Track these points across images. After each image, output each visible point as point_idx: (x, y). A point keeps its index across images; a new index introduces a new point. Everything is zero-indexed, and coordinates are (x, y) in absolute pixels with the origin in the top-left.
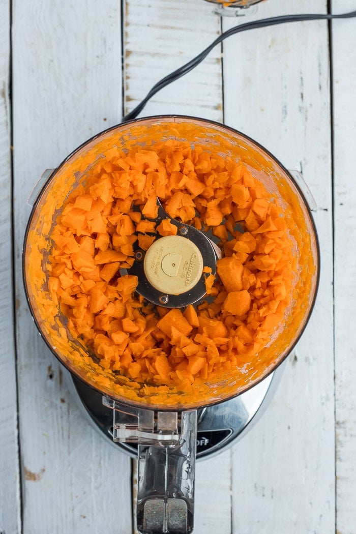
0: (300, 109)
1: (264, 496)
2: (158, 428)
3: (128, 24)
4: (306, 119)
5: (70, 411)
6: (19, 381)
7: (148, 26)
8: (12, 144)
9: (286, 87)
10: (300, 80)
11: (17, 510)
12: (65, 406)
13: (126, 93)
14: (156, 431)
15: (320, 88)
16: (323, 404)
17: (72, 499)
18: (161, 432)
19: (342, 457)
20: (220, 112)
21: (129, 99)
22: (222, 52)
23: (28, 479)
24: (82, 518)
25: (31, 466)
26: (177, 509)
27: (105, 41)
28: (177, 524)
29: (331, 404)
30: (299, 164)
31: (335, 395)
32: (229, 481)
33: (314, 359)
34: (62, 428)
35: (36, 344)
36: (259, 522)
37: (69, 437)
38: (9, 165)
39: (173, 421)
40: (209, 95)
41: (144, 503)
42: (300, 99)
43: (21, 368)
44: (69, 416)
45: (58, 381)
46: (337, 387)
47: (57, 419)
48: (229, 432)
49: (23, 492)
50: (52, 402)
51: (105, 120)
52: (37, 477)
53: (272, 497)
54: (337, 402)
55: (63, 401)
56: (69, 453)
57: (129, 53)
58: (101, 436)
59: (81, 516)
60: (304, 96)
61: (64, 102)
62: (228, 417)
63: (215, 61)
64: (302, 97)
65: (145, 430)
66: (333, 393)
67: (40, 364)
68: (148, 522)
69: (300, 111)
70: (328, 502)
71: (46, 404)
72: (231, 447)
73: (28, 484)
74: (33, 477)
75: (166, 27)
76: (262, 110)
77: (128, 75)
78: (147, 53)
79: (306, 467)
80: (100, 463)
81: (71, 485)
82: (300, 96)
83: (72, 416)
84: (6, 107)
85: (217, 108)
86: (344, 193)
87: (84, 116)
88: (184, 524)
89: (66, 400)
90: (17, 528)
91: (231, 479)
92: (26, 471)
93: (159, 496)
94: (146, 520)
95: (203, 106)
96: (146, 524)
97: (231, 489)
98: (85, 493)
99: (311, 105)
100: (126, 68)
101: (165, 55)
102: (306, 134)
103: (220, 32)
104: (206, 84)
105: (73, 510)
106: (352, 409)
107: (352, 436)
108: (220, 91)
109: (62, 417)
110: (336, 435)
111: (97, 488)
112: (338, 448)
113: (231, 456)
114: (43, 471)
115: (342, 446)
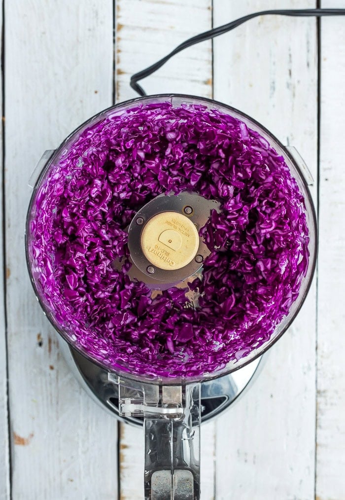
0: (288, 85)
1: (246, 461)
2: (163, 402)
4: (294, 95)
5: (59, 378)
6: (9, 348)
8: (4, 115)
9: (274, 63)
10: (288, 56)
11: (6, 474)
12: (53, 373)
13: (117, 67)
15: (308, 65)
16: (305, 373)
17: (60, 463)
18: (166, 405)
19: (322, 425)
20: (209, 87)
21: (120, 73)
22: (212, 26)
23: (17, 444)
24: (70, 481)
25: (20, 430)
26: (183, 480)
27: (97, 14)
28: (183, 495)
29: (312, 373)
30: (286, 139)
31: (316, 365)
32: (213, 447)
33: (297, 330)
34: (51, 395)
35: (26, 312)
36: (241, 486)
37: (57, 403)
39: (178, 395)
40: (199, 70)
41: (152, 475)
42: (288, 76)
43: (11, 336)
44: (57, 383)
45: (48, 348)
46: (319, 358)
47: (46, 385)
48: (225, 398)
49: (12, 456)
50: (41, 369)
51: (96, 92)
52: (25, 441)
54: (319, 372)
55: (52, 368)
56: (58, 419)
57: (120, 27)
59: (69, 479)
60: (292, 72)
61: (56, 74)
64: (290, 74)
65: (150, 405)
66: (314, 364)
67: (30, 331)
69: (288, 87)
70: (308, 468)
71: (35, 370)
73: (18, 449)
74: (22, 441)
75: (157, 2)
76: (251, 86)
77: (120, 48)
78: (138, 27)
79: (288, 434)
80: (87, 429)
81: (60, 449)
82: (288, 72)
83: (60, 383)
85: (206, 83)
86: (330, 169)
87: (75, 88)
88: (191, 494)
89: (55, 367)
90: (6, 491)
91: (215, 445)
92: (15, 436)
93: (165, 467)
95: (193, 81)
97: (214, 455)
98: (72, 457)
99: (299, 82)
100: (118, 41)
101: (156, 30)
102: (293, 110)
103: (211, 8)
104: (196, 59)
105: (61, 473)
106: (333, 378)
107: (332, 404)
108: (210, 66)
109: (51, 384)
110: (317, 404)
111: (84, 453)
112: (319, 416)
113: (215, 423)
114: (32, 435)
115: (322, 414)
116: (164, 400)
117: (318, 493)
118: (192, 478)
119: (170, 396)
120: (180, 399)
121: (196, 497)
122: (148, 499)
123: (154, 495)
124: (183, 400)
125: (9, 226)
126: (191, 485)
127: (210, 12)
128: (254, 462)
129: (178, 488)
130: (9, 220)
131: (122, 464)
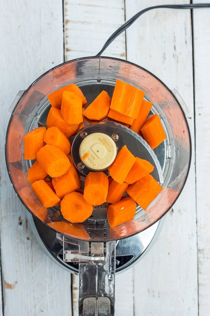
0: (174, 56)
1: (154, 296)
2: (92, 253)
3: (66, 4)
4: (178, 62)
5: (33, 245)
6: (1, 226)
7: (79, 4)
9: (165, 42)
10: (174, 38)
12: (29, 242)
13: (66, 47)
14: (90, 254)
15: (186, 42)
16: (190, 238)
17: (34, 300)
18: (93, 255)
19: (202, 271)
20: (124, 58)
21: (68, 50)
22: (125, 20)
23: (6, 288)
24: (41, 312)
25: (9, 279)
26: (104, 304)
27: (52, 14)
28: (103, 313)
29: (195, 238)
31: (197, 233)
32: (132, 287)
33: (184, 211)
34: (28, 256)
35: (11, 203)
36: (151, 312)
37: (32, 261)
39: (101, 248)
40: (117, 47)
41: (83, 300)
42: (174, 50)
43: (2, 219)
44: (32, 248)
45: (25, 226)
46: (198, 228)
47: (25, 250)
48: (133, 256)
49: (4, 296)
50: (21, 240)
51: (53, 63)
52: (12, 286)
53: (159, 297)
54: (198, 237)
55: (28, 239)
56: (32, 271)
57: (67, 21)
58: (52, 260)
59: (40, 310)
60: (176, 48)
61: (27, 52)
62: (132, 247)
64: (175, 48)
65: (83, 254)
66: (195, 232)
67: (14, 216)
68: (85, 312)
69: (174, 57)
70: (194, 299)
71: (17, 240)
72: (133, 267)
73: (7, 291)
74: (10, 286)
75: (90, 6)
76: (150, 56)
77: (67, 35)
78: (78, 21)
79: (180, 278)
80: (52, 277)
81: (34, 291)
82: (174, 48)
83: (34, 248)
85: (122, 55)
86: (202, 108)
87: (40, 61)
88: (108, 313)
89: (30, 238)
91: (133, 286)
92: (6, 283)
93: (93, 295)
94: (85, 311)
95: (113, 54)
96: (85, 313)
97: (133, 292)
98: (42, 296)
99: (180, 53)
100: (66, 31)
101: (90, 23)
102: (177, 71)
103: (124, 8)
105: (35, 307)
106: (208, 241)
107: (208, 258)
108: (125, 45)
109: (28, 249)
110: (198, 258)
111: (50, 293)
112: (199, 266)
113: (134, 270)
114: (16, 282)
115: (202, 265)
116: (92, 251)
119: (96, 249)
120: (102, 251)
124: (104, 252)
127: (124, 11)
129: (100, 308)
131: (74, 300)
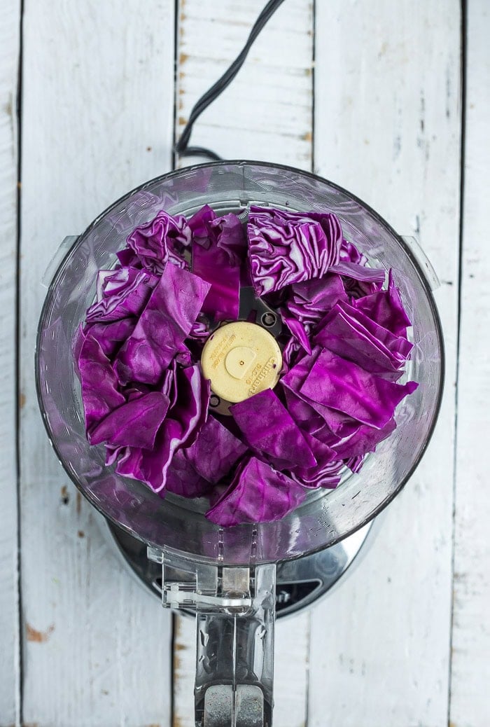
0: (420, 143)
1: (352, 671)
2: (224, 590)
3: (184, 18)
4: (427, 156)
5: (92, 549)
6: (22, 506)
7: (213, 20)
8: (19, 179)
9: (400, 111)
10: (420, 102)
11: (14, 682)
12: (84, 541)
13: (179, 114)
15: (448, 114)
16: (437, 549)
17: (90, 668)
18: (227, 595)
19: (461, 622)
20: (308, 144)
21: (183, 122)
22: (314, 59)
23: (30, 640)
24: (103, 694)
25: (36, 621)
27: (151, 39)
28: (249, 720)
29: (448, 550)
30: (414, 218)
31: (453, 537)
32: (306, 650)
33: (427, 487)
34: (79, 572)
35: (47, 456)
36: (344, 706)
37: (88, 584)
38: (14, 209)
39: (244, 580)
40: (294, 119)
42: (419, 130)
43: (25, 489)
44: (88, 556)
45: (76, 507)
46: (457, 527)
47: (73, 559)
48: (318, 584)
49: (24, 657)
50: (66, 536)
51: (149, 149)
52: (42, 637)
54: (456, 547)
55: (81, 535)
56: (88, 606)
57: (184, 58)
59: (102, 691)
60: (426, 124)
61: (92, 123)
63: (302, 72)
64: (422, 123)
65: (205, 594)
66: (450, 536)
67: (51, 483)
68: (210, 717)
69: (419, 145)
70: (440, 682)
71: (57, 538)
73: (31, 646)
74: (37, 637)
75: (237, 23)
76: (367, 142)
77: (183, 88)
78: (210, 59)
79: (411, 634)
80: (129, 621)
81: (90, 649)
82: (420, 124)
83: (93, 556)
84: (12, 129)
85: (304, 138)
86: (476, 261)
87: (120, 143)
88: (260, 719)
89: (86, 533)
90: (14, 706)
91: (308, 647)
92: (28, 629)
93: (225, 680)
94: (208, 714)
95: (285, 135)
97: (307, 661)
98: (108, 660)
99: (434, 138)
100: (181, 78)
102: (425, 178)
103: (312, 32)
104: (290, 104)
105: (91, 683)
106: (477, 557)
107: (474, 593)
108: (310, 115)
109: (79, 557)
110: (453, 592)
111: (125, 654)
112: (456, 610)
113: (310, 616)
114: (52, 629)
115: (461, 607)
116: (225, 587)
117: (453, 719)
118: (262, 697)
119: (234, 582)
120: (247, 586)
121: (267, 724)
122: (200, 725)
123: (208, 720)
124: (251, 587)
125: (25, 335)
126: (260, 707)
127: (310, 39)
128: (363, 673)
129: (242, 709)
130: (25, 326)
131: (178, 671)
